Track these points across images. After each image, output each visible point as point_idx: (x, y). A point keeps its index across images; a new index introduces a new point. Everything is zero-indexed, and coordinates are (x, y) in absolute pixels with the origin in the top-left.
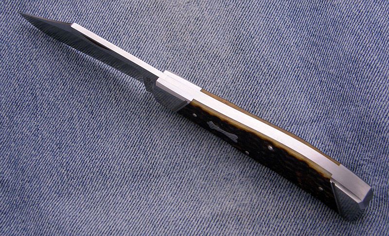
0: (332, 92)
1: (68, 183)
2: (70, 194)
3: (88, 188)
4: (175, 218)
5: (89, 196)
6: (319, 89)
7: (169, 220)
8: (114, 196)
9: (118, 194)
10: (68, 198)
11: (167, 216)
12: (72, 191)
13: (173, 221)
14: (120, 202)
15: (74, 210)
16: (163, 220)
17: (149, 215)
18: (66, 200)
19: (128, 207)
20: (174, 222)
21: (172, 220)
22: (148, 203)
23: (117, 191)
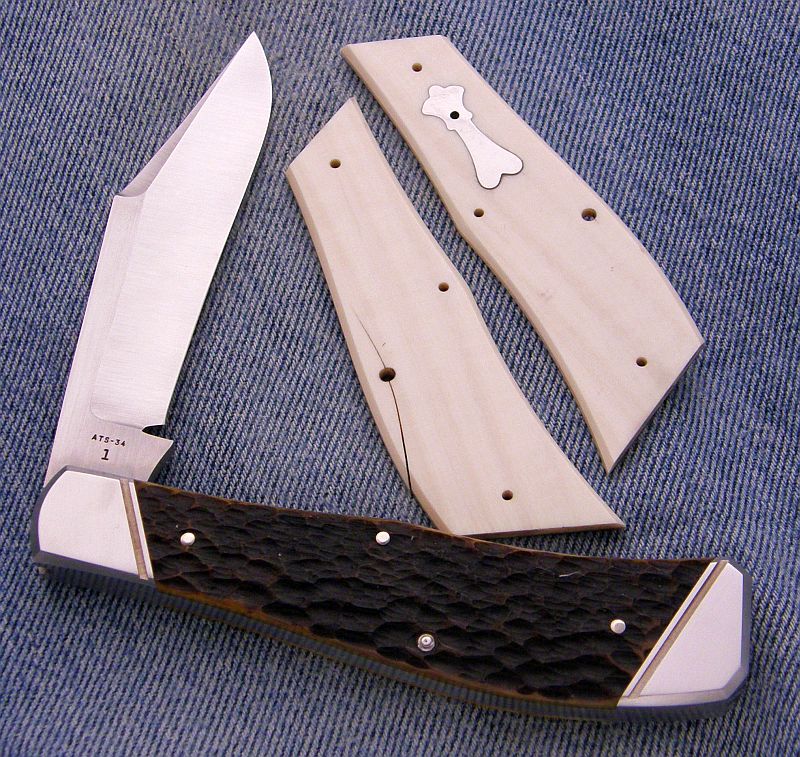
0: (748, 278)
1: (21, 659)
2: (30, 690)
3: (82, 668)
4: (357, 731)
5: (88, 691)
6: (706, 271)
7: (341, 745)
8: (166, 680)
9: (176, 672)
10: (26, 704)
11: (332, 732)
12: (37, 679)
13: (352, 745)
14: (184, 695)
15: (52, 738)
16: (323, 747)
17: (279, 731)
18: (22, 711)
19: (212, 709)
20: (356, 748)
21: (349, 741)
22: (269, 689)
23: (172, 665)
